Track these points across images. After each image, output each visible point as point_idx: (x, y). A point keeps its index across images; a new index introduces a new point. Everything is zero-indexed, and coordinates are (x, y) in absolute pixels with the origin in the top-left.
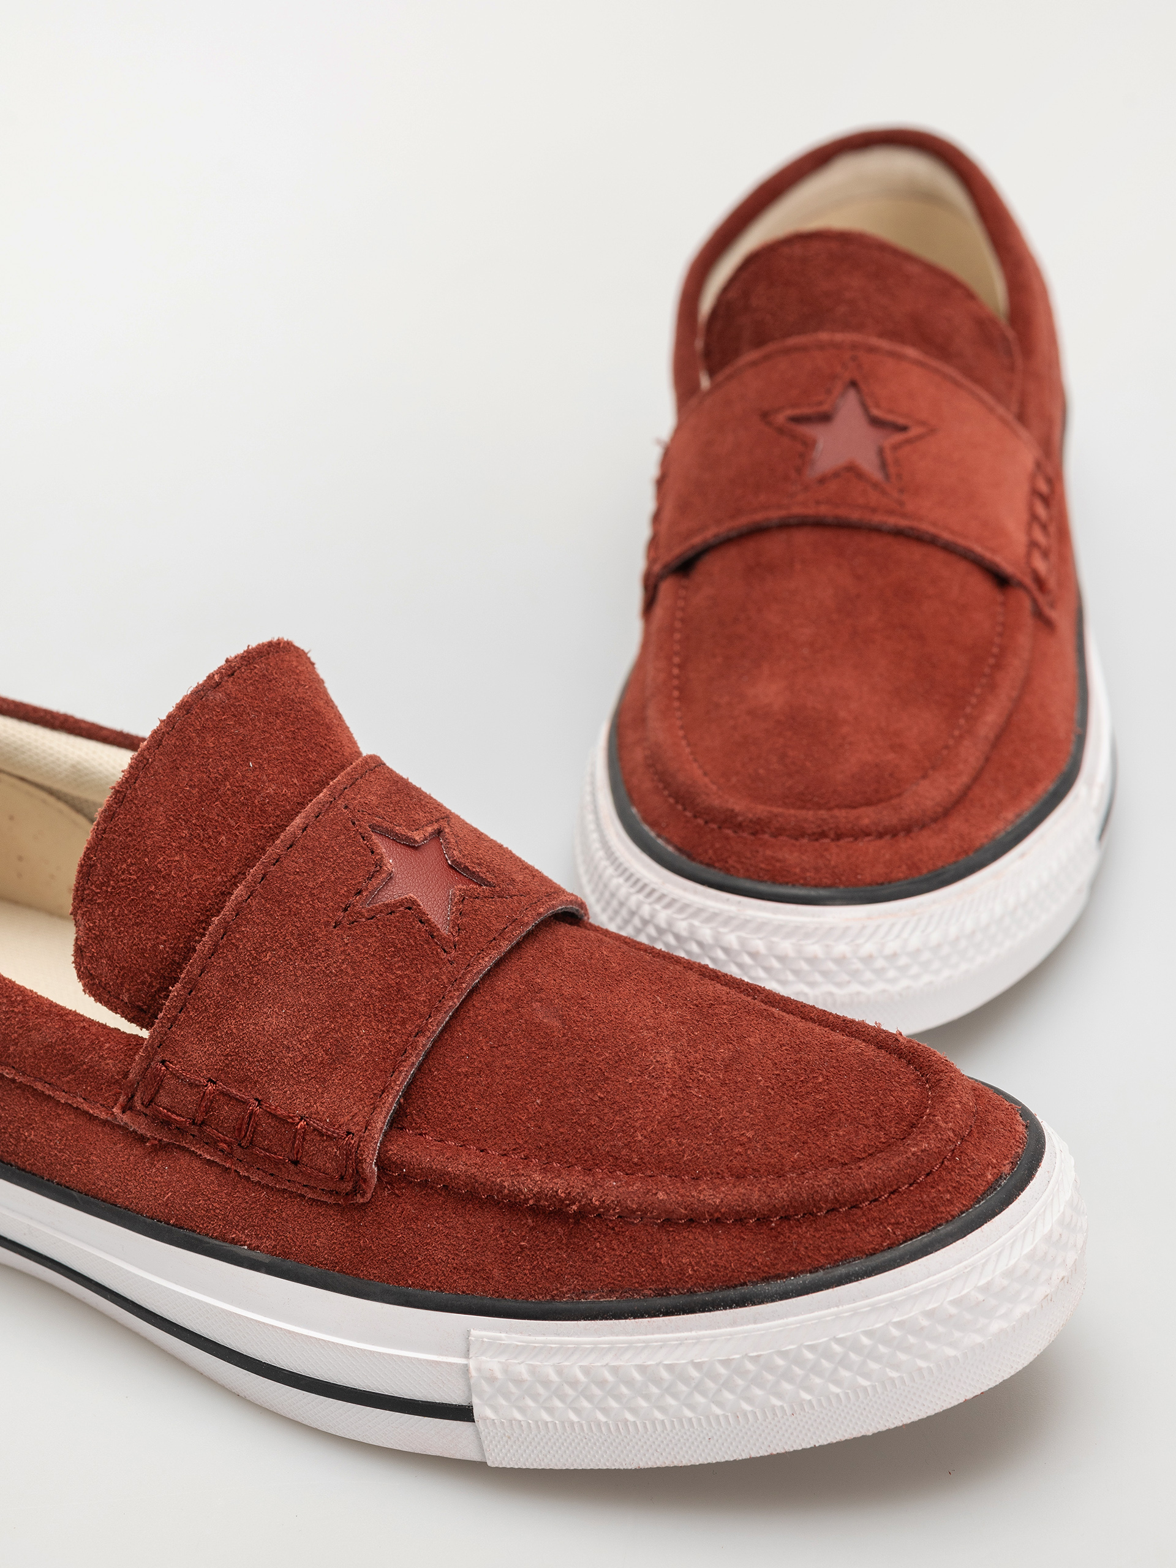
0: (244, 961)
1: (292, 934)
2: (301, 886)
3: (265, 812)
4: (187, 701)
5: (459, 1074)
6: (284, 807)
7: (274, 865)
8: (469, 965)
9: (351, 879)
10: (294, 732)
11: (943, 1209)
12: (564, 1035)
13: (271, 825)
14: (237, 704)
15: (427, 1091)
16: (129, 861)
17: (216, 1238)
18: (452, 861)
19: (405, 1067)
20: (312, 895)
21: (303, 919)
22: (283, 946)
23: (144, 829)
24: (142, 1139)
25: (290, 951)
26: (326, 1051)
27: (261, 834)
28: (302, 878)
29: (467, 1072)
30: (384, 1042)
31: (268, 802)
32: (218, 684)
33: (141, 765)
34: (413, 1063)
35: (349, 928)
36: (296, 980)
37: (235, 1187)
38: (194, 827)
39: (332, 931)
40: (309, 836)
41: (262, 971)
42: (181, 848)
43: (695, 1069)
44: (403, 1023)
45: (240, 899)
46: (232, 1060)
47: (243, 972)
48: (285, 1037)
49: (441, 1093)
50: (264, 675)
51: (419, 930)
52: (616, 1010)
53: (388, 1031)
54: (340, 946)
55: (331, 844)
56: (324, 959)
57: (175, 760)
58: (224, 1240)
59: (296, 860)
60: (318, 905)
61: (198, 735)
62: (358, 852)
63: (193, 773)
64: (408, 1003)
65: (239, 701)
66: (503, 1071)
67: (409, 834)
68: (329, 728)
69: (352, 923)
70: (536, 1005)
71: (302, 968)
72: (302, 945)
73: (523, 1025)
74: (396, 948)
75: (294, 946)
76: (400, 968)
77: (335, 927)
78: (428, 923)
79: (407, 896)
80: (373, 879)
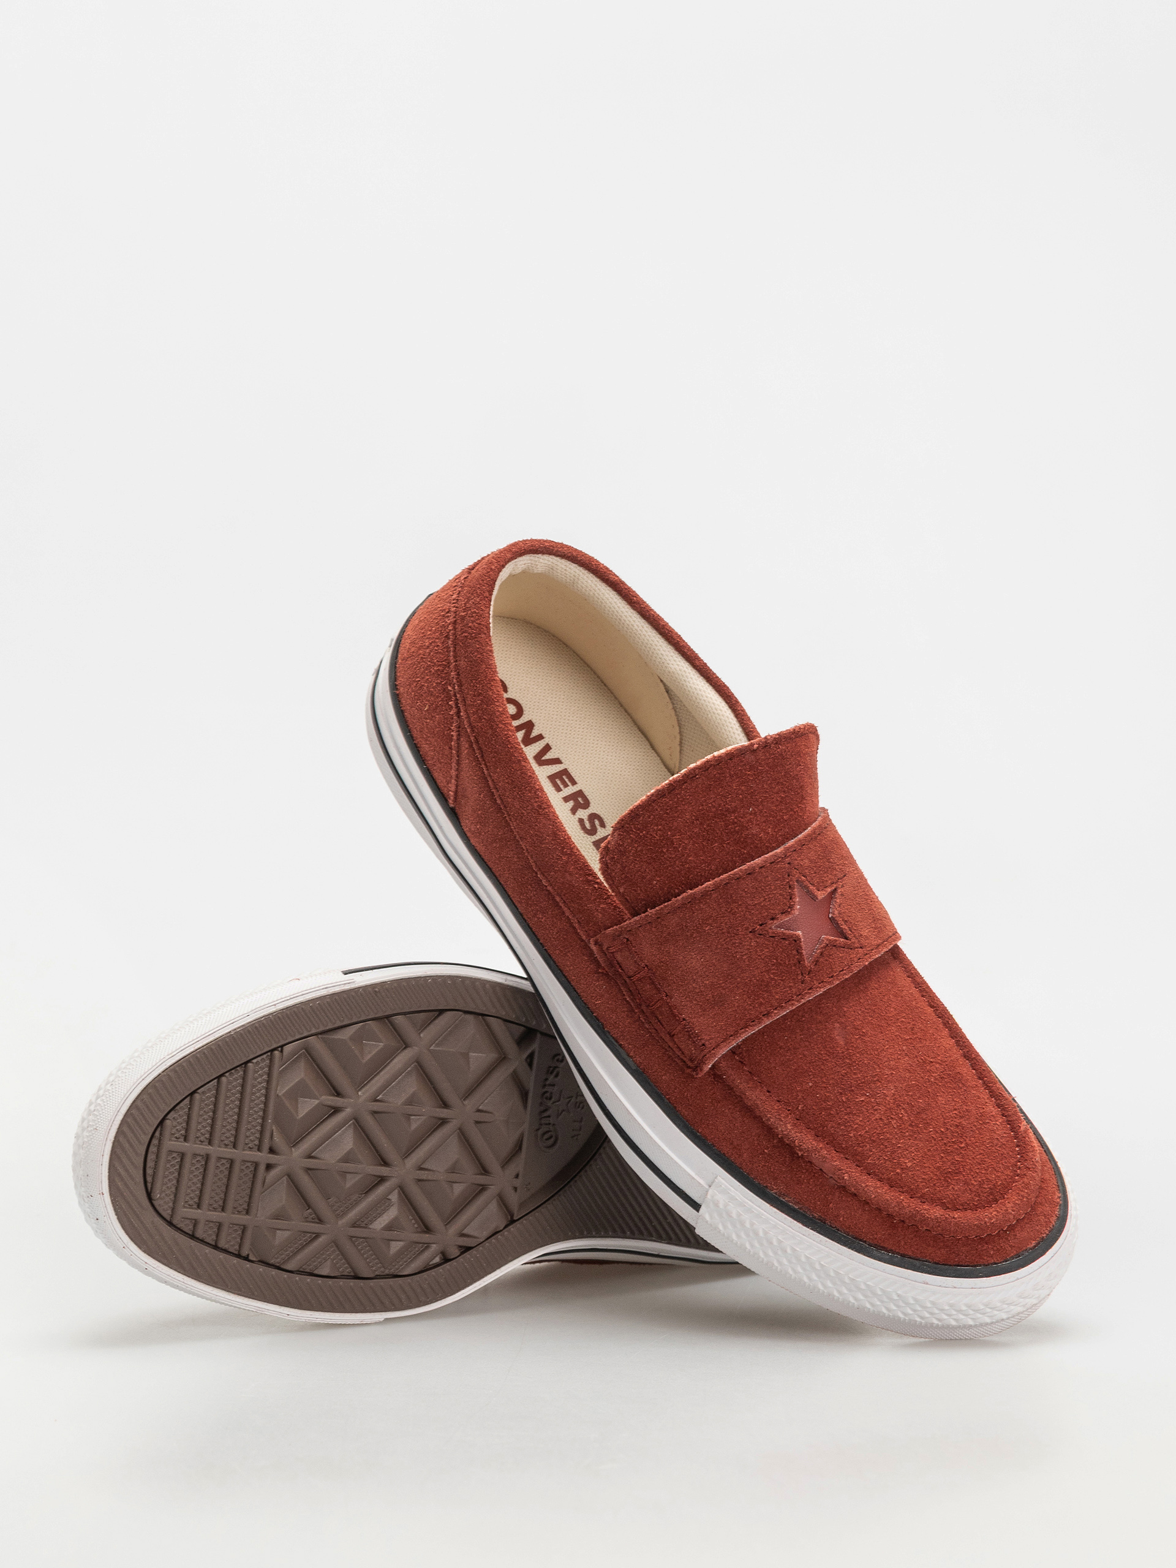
0: (694, 922)
1: (726, 924)
2: (744, 900)
3: (746, 843)
4: (733, 753)
6: (758, 845)
7: (735, 879)
8: (811, 989)
9: (772, 909)
10: (782, 798)
11: (985, 1258)
12: (843, 1053)
13: (747, 852)
16: (660, 827)
17: (613, 1038)
20: (747, 908)
21: (736, 919)
22: (718, 927)
23: (676, 815)
24: (598, 965)
25: (720, 932)
26: (713, 996)
27: (738, 854)
28: (746, 896)
29: (782, 1046)
30: (746, 1010)
31: (750, 838)
32: (754, 751)
33: (691, 776)
35: (757, 937)
36: (716, 949)
37: (635, 1022)
38: (703, 830)
39: (748, 934)
40: (761, 873)
41: (700, 933)
42: (690, 837)
43: (900, 1108)
44: (761, 1004)
45: (707, 889)
46: (663, 966)
47: (690, 927)
48: (696, 974)
51: (795, 955)
52: (878, 1047)
53: (750, 1005)
54: (748, 945)
55: (771, 883)
56: (736, 947)
58: (617, 1042)
59: (748, 883)
60: (748, 916)
61: (730, 776)
62: (783, 895)
64: (768, 995)
66: (801, 1056)
68: (803, 798)
69: (761, 935)
70: (837, 1025)
71: (723, 945)
72: (729, 932)
73: (824, 1035)
74: (777, 961)
75: (724, 931)
76: (773, 974)
77: (751, 932)
78: (801, 954)
79: (795, 933)
80: (784, 915)
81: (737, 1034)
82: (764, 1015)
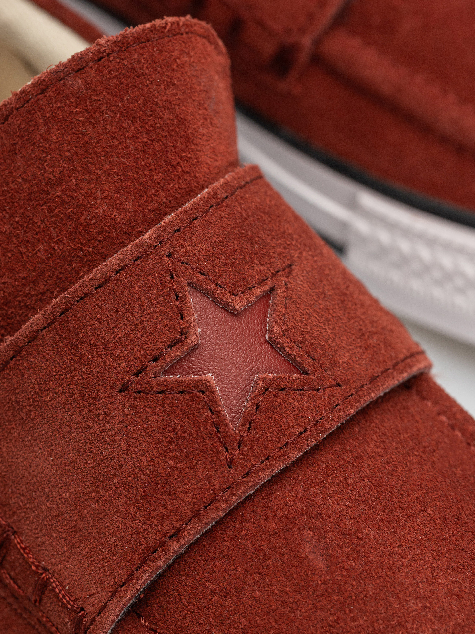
0: (26, 392)
1: (77, 384)
2: (99, 335)
3: (88, 232)
5: (206, 588)
6: (109, 233)
7: (78, 302)
8: (247, 474)
9: (151, 343)
10: (146, 144)
12: (325, 582)
13: (91, 249)
14: (94, 98)
15: (172, 593)
18: (269, 337)
19: (151, 568)
20: (106, 348)
21: (92, 371)
22: (65, 393)
25: (70, 400)
27: (78, 256)
28: (101, 326)
29: (214, 589)
30: (138, 532)
31: (94, 223)
34: (160, 566)
35: (134, 397)
36: (70, 433)
38: (16, 225)
39: (117, 395)
40: (121, 281)
41: (41, 408)
44: (162, 519)
45: (35, 328)
47: (23, 401)
48: (48, 485)
49: (184, 600)
50: (133, 69)
52: (391, 562)
53: (145, 522)
54: (120, 414)
55: (141, 296)
56: (100, 422)
57: (15, 144)
59: (100, 304)
60: (111, 362)
61: (46, 124)
62: (167, 314)
63: (29, 166)
64: (172, 499)
65: (97, 95)
66: (250, 603)
67: (230, 301)
68: (188, 140)
69: (139, 392)
70: (308, 534)
71: (78, 423)
72: (84, 399)
73: (286, 556)
74: (176, 434)
75: (75, 397)
76: (173, 458)
77: (121, 391)
78: (217, 413)
79: (203, 378)
80: (174, 349)
81: (132, 580)
82: (171, 537)
